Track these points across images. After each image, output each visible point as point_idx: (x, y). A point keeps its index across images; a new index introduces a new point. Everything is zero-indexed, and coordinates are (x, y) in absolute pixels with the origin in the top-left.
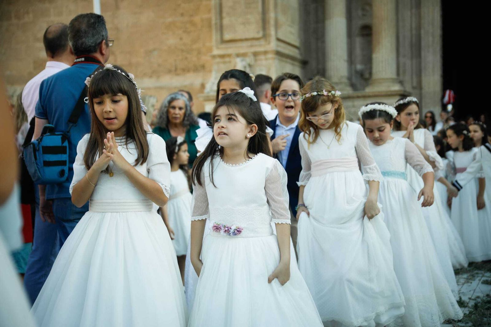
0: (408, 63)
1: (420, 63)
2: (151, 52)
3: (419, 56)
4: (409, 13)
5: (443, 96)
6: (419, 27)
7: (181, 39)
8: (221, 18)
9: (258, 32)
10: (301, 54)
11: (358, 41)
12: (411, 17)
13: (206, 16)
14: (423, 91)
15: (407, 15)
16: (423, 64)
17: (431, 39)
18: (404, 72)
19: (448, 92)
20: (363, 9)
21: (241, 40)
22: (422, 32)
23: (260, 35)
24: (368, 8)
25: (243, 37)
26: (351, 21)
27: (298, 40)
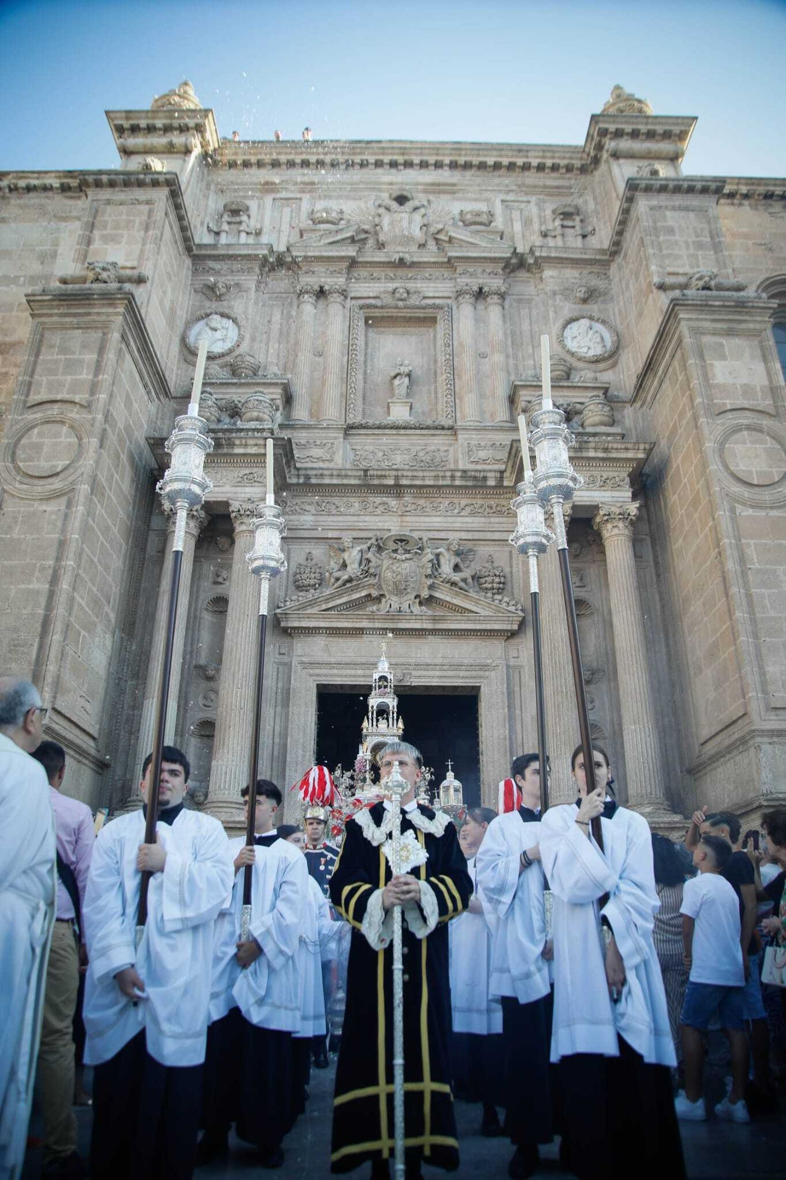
4: (272, 712)
6: (285, 734)
10: (99, 751)
11: (194, 743)
15: (269, 714)
17: (300, 752)
20: (205, 698)
22: (289, 740)
24: (213, 697)
26: (186, 710)
27: (98, 726)
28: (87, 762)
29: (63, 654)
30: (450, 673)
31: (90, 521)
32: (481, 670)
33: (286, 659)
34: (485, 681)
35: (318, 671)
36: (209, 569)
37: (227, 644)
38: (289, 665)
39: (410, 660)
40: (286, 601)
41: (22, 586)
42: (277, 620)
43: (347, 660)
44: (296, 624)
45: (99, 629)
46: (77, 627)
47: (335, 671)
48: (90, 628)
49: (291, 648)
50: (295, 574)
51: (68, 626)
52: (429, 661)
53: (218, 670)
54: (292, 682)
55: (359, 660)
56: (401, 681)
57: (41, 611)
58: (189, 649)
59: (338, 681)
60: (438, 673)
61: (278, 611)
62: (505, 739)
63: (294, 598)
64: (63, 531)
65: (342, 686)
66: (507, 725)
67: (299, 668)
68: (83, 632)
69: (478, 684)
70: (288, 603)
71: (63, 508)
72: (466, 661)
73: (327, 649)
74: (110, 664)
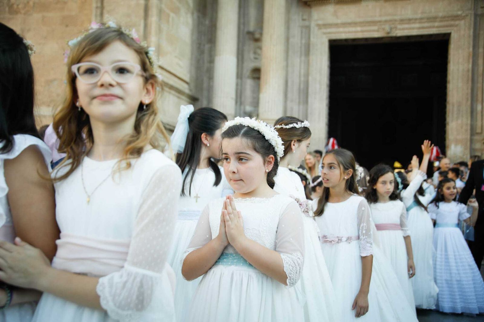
0: (296, 108)
1: (307, 110)
2: (52, 81)
3: (306, 102)
4: (298, 60)
5: (327, 144)
6: (307, 75)
10: (191, 90)
11: (249, 83)
12: (300, 64)
15: (297, 61)
16: (309, 110)
17: (318, 86)
19: (332, 140)
20: (255, 53)
22: (310, 78)
26: (243, 62)
27: (188, 76)
28: (184, 97)
29: (160, 30)
30: (426, 25)
32: (453, 20)
33: (307, 23)
34: (455, 28)
35: (329, 30)
37: (266, 15)
38: (308, 28)
39: (397, 18)
43: (349, 21)
45: (183, 11)
46: (167, 11)
47: (341, 30)
48: (176, 11)
49: (310, 16)
51: (160, 12)
52: (410, 16)
53: (261, 34)
54: (312, 39)
55: (358, 20)
56: (388, 33)
58: (242, 21)
59: (343, 36)
60: (417, 25)
62: (468, 71)
65: (346, 40)
66: (471, 61)
67: (316, 28)
68: (172, 15)
69: (449, 32)
72: (441, 14)
73: (335, 14)
74: (192, 34)
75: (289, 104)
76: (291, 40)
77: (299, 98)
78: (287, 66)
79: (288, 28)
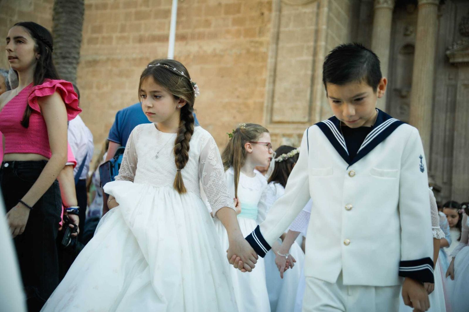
0: (440, 160)
1: (451, 162)
3: (451, 155)
4: (444, 117)
6: (452, 130)
7: (234, 117)
8: (273, 102)
9: (304, 117)
12: (446, 119)
13: (258, 100)
14: (453, 187)
15: (442, 117)
16: (454, 163)
17: (463, 141)
18: (436, 168)
20: (401, 108)
21: (288, 123)
22: (456, 133)
23: (306, 119)
24: (405, 107)
25: (291, 120)
31: (331, 15)
33: (453, 82)
36: (400, 27)
38: (455, 87)
40: (453, 45)
41: (298, 59)
42: (447, 59)
44: (460, 60)
49: (457, 76)
50: (460, 25)
53: (409, 92)
54: (458, 97)
57: (309, 72)
61: (448, 52)
63: (459, 42)
64: (317, 24)
67: (463, 88)
70: (455, 47)
71: (315, 9)
75: (434, 156)
76: (437, 98)
77: (444, 151)
78: (433, 122)
79: (435, 87)
